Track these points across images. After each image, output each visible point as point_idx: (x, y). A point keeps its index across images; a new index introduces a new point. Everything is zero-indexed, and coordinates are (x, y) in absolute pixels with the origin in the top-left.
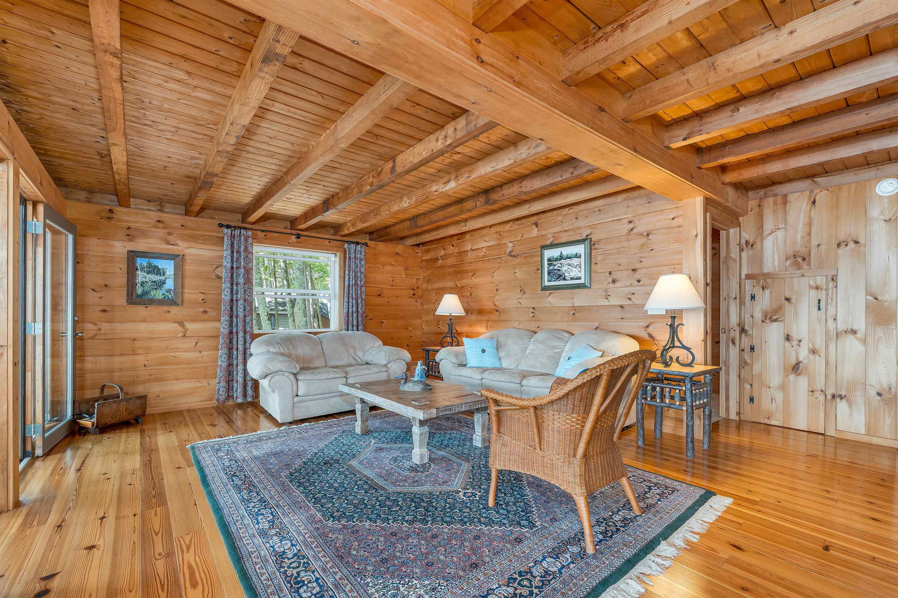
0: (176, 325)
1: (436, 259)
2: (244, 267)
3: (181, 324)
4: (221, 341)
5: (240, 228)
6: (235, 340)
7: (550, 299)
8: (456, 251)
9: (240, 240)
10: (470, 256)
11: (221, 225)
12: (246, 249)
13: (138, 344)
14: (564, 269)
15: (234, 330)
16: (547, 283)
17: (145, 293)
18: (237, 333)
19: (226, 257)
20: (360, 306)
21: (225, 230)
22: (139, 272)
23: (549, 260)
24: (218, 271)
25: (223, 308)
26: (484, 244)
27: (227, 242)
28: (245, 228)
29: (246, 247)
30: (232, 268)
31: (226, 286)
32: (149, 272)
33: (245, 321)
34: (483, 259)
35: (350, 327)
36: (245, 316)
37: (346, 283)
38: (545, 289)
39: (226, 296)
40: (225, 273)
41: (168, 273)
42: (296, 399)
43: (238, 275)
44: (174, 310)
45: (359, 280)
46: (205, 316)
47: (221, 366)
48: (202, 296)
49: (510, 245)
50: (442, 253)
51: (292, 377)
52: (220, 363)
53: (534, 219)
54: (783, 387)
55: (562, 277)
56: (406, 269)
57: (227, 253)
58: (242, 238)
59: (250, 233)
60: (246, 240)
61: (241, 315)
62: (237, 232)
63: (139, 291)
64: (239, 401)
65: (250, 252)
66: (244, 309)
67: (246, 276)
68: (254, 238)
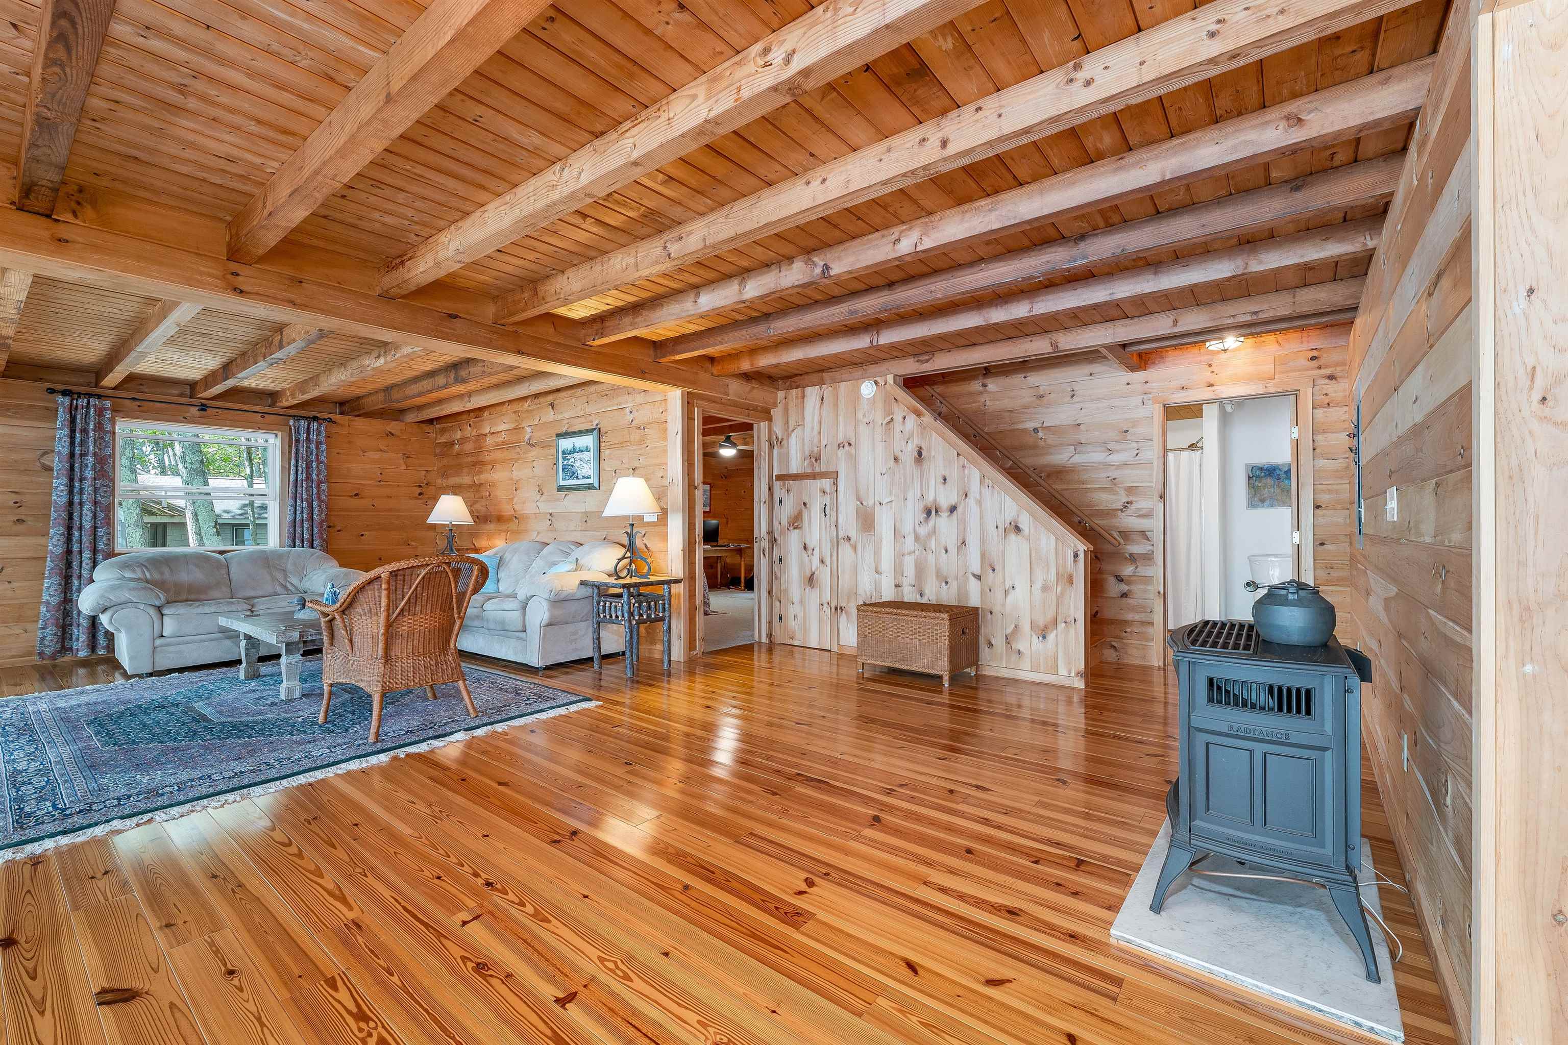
1: (452, 444)
2: (95, 454)
4: (49, 564)
5: (90, 395)
6: (75, 565)
7: (566, 502)
8: (474, 433)
9: (88, 413)
10: (489, 440)
11: (52, 391)
12: (99, 427)
14: (577, 464)
15: (76, 548)
16: (562, 483)
18: (80, 552)
19: (60, 439)
20: (316, 511)
21: (60, 399)
23: (564, 453)
24: (46, 460)
25: (54, 515)
26: (502, 427)
27: (62, 415)
28: (99, 397)
29: (99, 423)
30: (72, 455)
31: (59, 483)
33: (95, 535)
34: (500, 446)
35: (298, 542)
36: (95, 528)
37: (292, 478)
38: (560, 489)
39: (59, 497)
40: (58, 464)
42: (158, 642)
43: (83, 467)
45: (315, 472)
46: (20, 528)
47: (48, 602)
48: (14, 498)
49: (529, 430)
50: (458, 435)
51: (152, 612)
52: (45, 597)
53: (550, 398)
54: (802, 602)
55: (574, 475)
56: (407, 457)
57: (62, 433)
58: (92, 410)
59: (108, 403)
60: (100, 412)
61: (87, 525)
62: (83, 402)
64: (81, 654)
65: (108, 432)
66: (95, 517)
67: (98, 467)
68: (116, 410)
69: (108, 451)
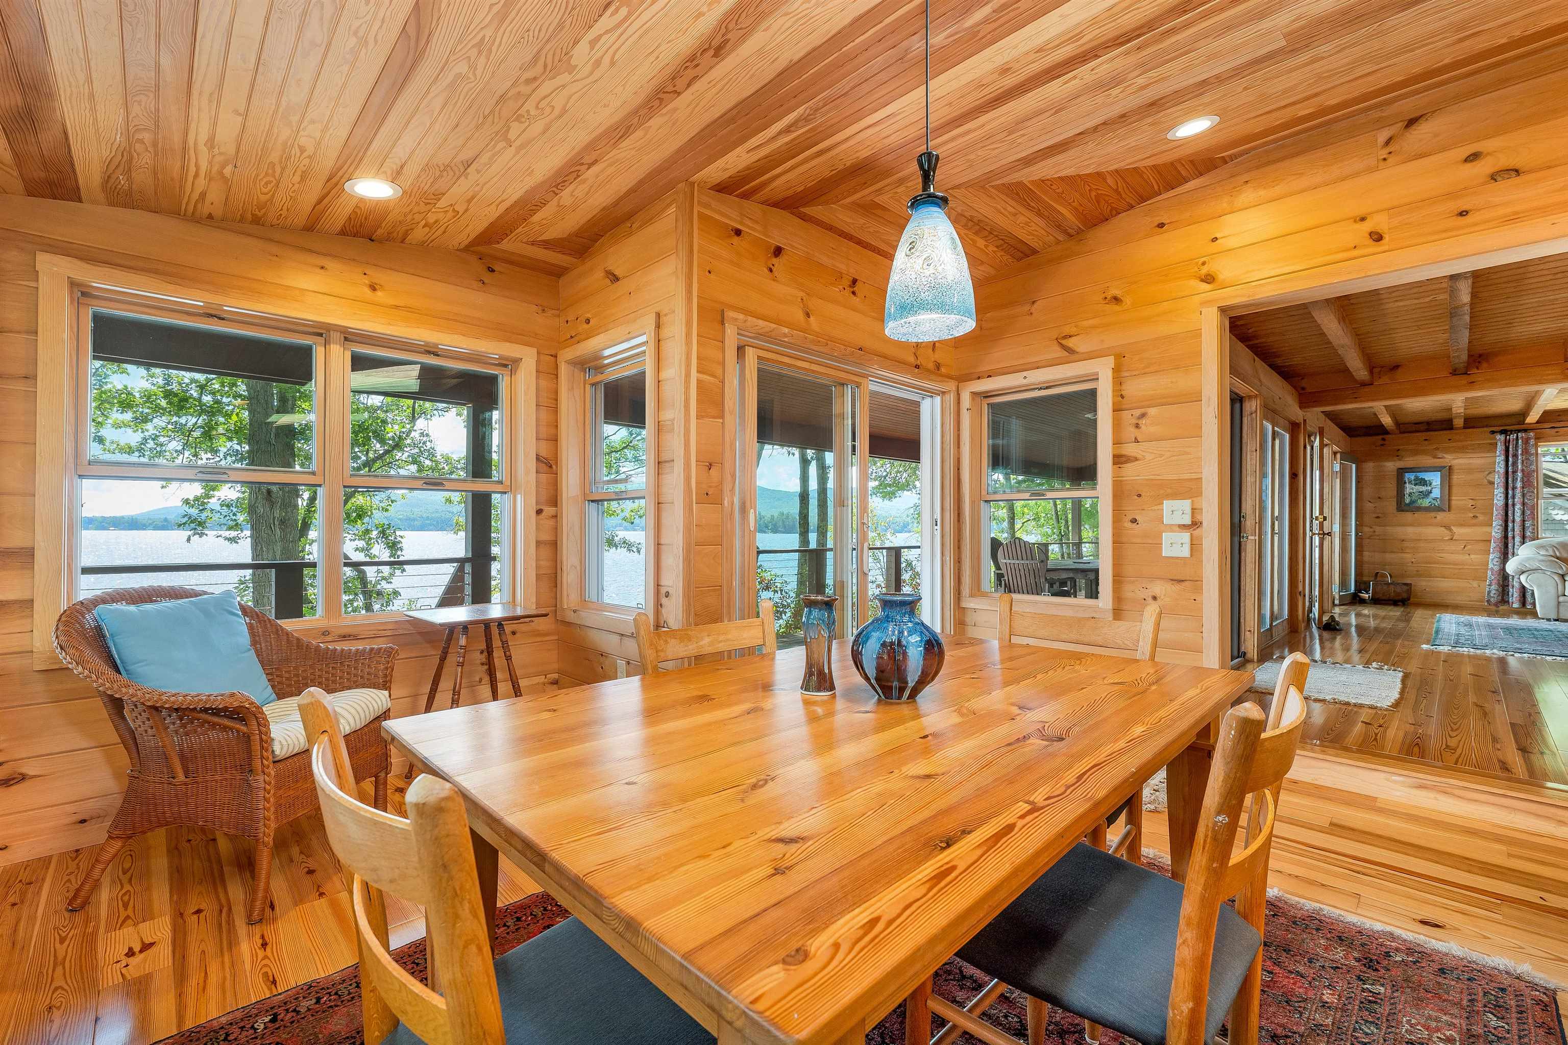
0: (1443, 529)
2: (1523, 471)
3: (1448, 528)
4: (1493, 545)
5: (1519, 431)
6: (1510, 545)
9: (1517, 443)
11: (1493, 432)
12: (1526, 452)
13: (1406, 544)
15: (1510, 534)
17: (1412, 502)
18: (1514, 538)
19: (1499, 463)
21: (1498, 437)
22: (1407, 485)
24: (1490, 478)
25: (1495, 513)
27: (1500, 448)
28: (1525, 431)
29: (1526, 449)
30: (1507, 472)
31: (1499, 492)
32: (1415, 485)
33: (1524, 526)
36: (1524, 521)
39: (1499, 500)
40: (1498, 479)
41: (1434, 484)
42: (1561, 599)
43: (1515, 480)
44: (1440, 516)
46: (1474, 521)
47: (1492, 569)
48: (1472, 502)
51: (1558, 578)
52: (1490, 566)
57: (1500, 459)
58: (1520, 441)
59: (1532, 434)
60: (1526, 441)
61: (1518, 519)
62: (1513, 436)
63: (1407, 501)
64: (1516, 605)
65: (1532, 454)
66: (1523, 513)
67: (1525, 479)
68: (1538, 439)
69: (1533, 467)
